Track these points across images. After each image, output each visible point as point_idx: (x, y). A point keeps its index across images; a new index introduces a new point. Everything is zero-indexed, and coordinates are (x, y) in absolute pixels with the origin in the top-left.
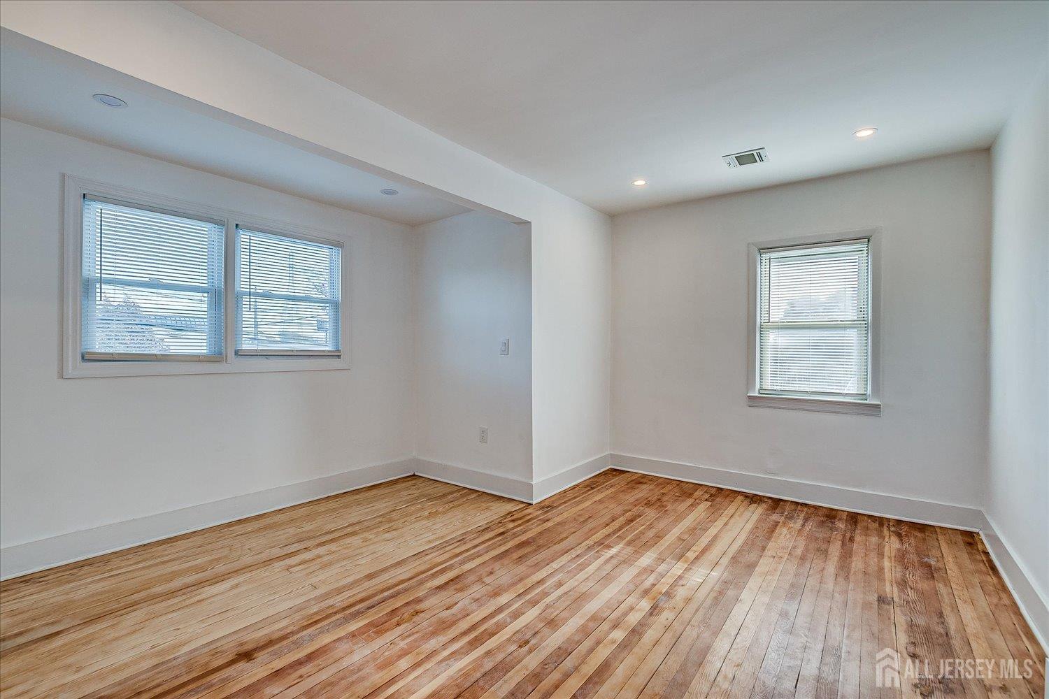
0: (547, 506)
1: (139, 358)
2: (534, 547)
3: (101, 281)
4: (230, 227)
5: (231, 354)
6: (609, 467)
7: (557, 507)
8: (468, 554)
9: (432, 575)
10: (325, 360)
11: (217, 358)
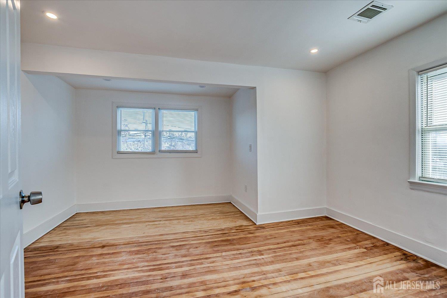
0: (262, 227)
1: (128, 153)
2: (228, 243)
3: (121, 131)
4: (157, 109)
5: (157, 152)
6: (325, 215)
7: (266, 229)
8: (202, 237)
9: (178, 241)
10: (193, 154)
11: (153, 153)
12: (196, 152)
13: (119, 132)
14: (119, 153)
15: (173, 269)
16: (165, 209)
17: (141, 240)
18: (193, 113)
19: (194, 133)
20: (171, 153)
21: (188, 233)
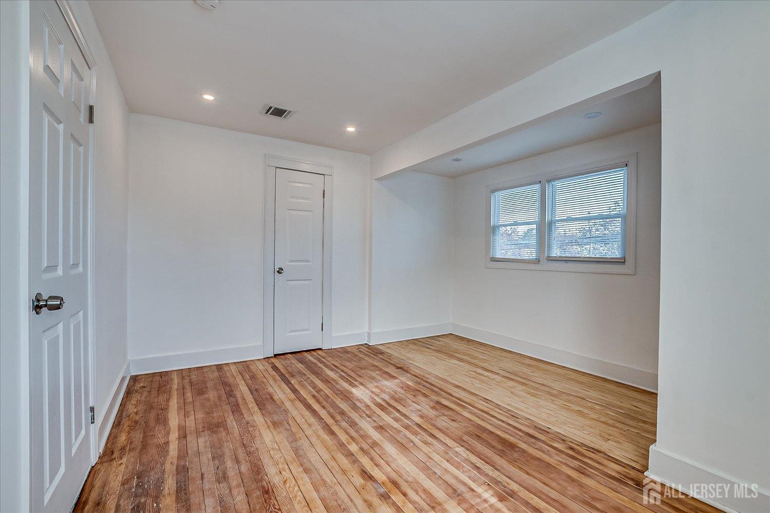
3: (496, 226)
4: (544, 183)
5: (545, 259)
10: (615, 266)
11: (537, 261)
12: (621, 261)
13: (494, 229)
14: (494, 260)
15: (390, 416)
16: (549, 367)
17: (432, 380)
18: (620, 175)
19: (620, 219)
20: (569, 262)
21: (489, 402)
